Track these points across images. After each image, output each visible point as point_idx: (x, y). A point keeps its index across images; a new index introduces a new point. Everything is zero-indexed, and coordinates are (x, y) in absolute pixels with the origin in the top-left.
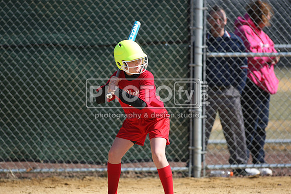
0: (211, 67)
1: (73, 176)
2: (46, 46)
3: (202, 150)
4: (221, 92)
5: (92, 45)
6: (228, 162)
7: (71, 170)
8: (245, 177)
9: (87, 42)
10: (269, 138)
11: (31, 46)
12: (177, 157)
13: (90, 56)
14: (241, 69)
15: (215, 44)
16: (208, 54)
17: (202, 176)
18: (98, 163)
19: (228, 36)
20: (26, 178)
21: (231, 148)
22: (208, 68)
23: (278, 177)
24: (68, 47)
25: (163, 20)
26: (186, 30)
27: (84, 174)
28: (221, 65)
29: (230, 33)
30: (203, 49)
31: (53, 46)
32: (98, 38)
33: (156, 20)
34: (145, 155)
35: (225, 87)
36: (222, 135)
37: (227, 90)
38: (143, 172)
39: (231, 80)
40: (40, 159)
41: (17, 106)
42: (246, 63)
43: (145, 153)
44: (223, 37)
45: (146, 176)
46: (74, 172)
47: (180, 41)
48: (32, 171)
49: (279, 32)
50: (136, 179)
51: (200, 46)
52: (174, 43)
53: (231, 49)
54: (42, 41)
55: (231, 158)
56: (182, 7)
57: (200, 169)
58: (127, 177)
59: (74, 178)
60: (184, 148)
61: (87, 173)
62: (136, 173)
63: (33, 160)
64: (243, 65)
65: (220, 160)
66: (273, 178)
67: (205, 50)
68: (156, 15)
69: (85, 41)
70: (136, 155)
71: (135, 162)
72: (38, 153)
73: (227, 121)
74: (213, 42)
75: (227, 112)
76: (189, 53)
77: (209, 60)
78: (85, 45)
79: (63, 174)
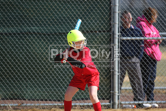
0: (123, 46)
1: (45, 108)
2: (29, 34)
3: (118, 93)
4: (129, 60)
5: (55, 33)
6: (133, 100)
7: (43, 104)
8: (143, 108)
9: (52, 31)
10: (157, 86)
11: (20, 33)
12: (104, 97)
13: (54, 39)
14: (140, 47)
15: (125, 32)
16: (121, 38)
17: (118, 108)
18: (59, 101)
19: (133, 28)
20: (18, 109)
21: (135, 92)
22: (121, 46)
23: (162, 108)
24: (42, 34)
25: (96, 19)
26: (108, 24)
27: (51, 107)
28: (129, 44)
29: (134, 26)
30: (118, 35)
31: (33, 33)
32: (59, 29)
33: (92, 19)
34: (85, 96)
35: (131, 57)
36: (129, 85)
37: (132, 58)
38: (85, 106)
39: (134, 53)
40: (26, 98)
41: (12, 68)
42: (143, 43)
43: (86, 95)
44: (130, 28)
45: (86, 108)
46: (45, 106)
47: (105, 30)
48: (21, 105)
49: (162, 26)
50: (80, 110)
51: (117, 34)
52: (102, 32)
53: (134, 35)
54: (26, 31)
55: (135, 97)
56: (107, 11)
57: (117, 104)
58: (76, 109)
59: (45, 109)
60: (108, 92)
61: (52, 106)
62: (81, 106)
63: (22, 99)
64: (141, 44)
65: (128, 99)
66: (159, 109)
67: (119, 36)
68: (92, 16)
69: (51, 30)
70: (80, 96)
71: (80, 100)
72: (25, 95)
73: (132, 76)
74: (124, 31)
75: (132, 71)
76: (110, 38)
77: (122, 42)
78: (51, 33)
79: (39, 107)
